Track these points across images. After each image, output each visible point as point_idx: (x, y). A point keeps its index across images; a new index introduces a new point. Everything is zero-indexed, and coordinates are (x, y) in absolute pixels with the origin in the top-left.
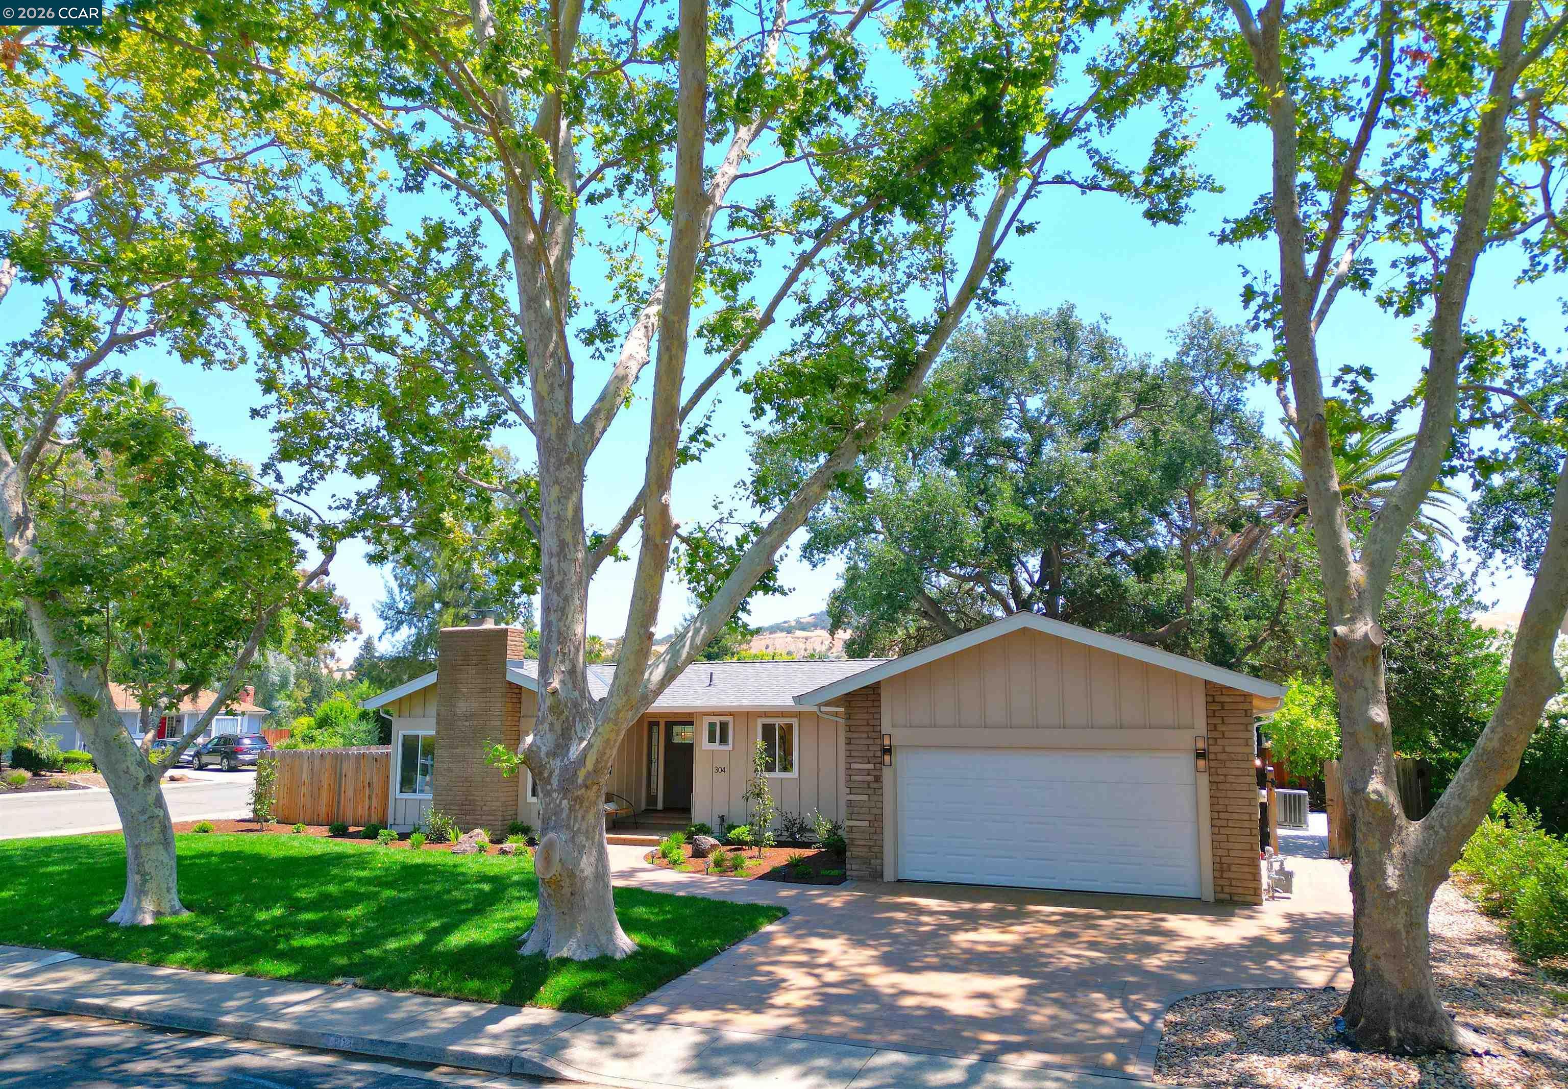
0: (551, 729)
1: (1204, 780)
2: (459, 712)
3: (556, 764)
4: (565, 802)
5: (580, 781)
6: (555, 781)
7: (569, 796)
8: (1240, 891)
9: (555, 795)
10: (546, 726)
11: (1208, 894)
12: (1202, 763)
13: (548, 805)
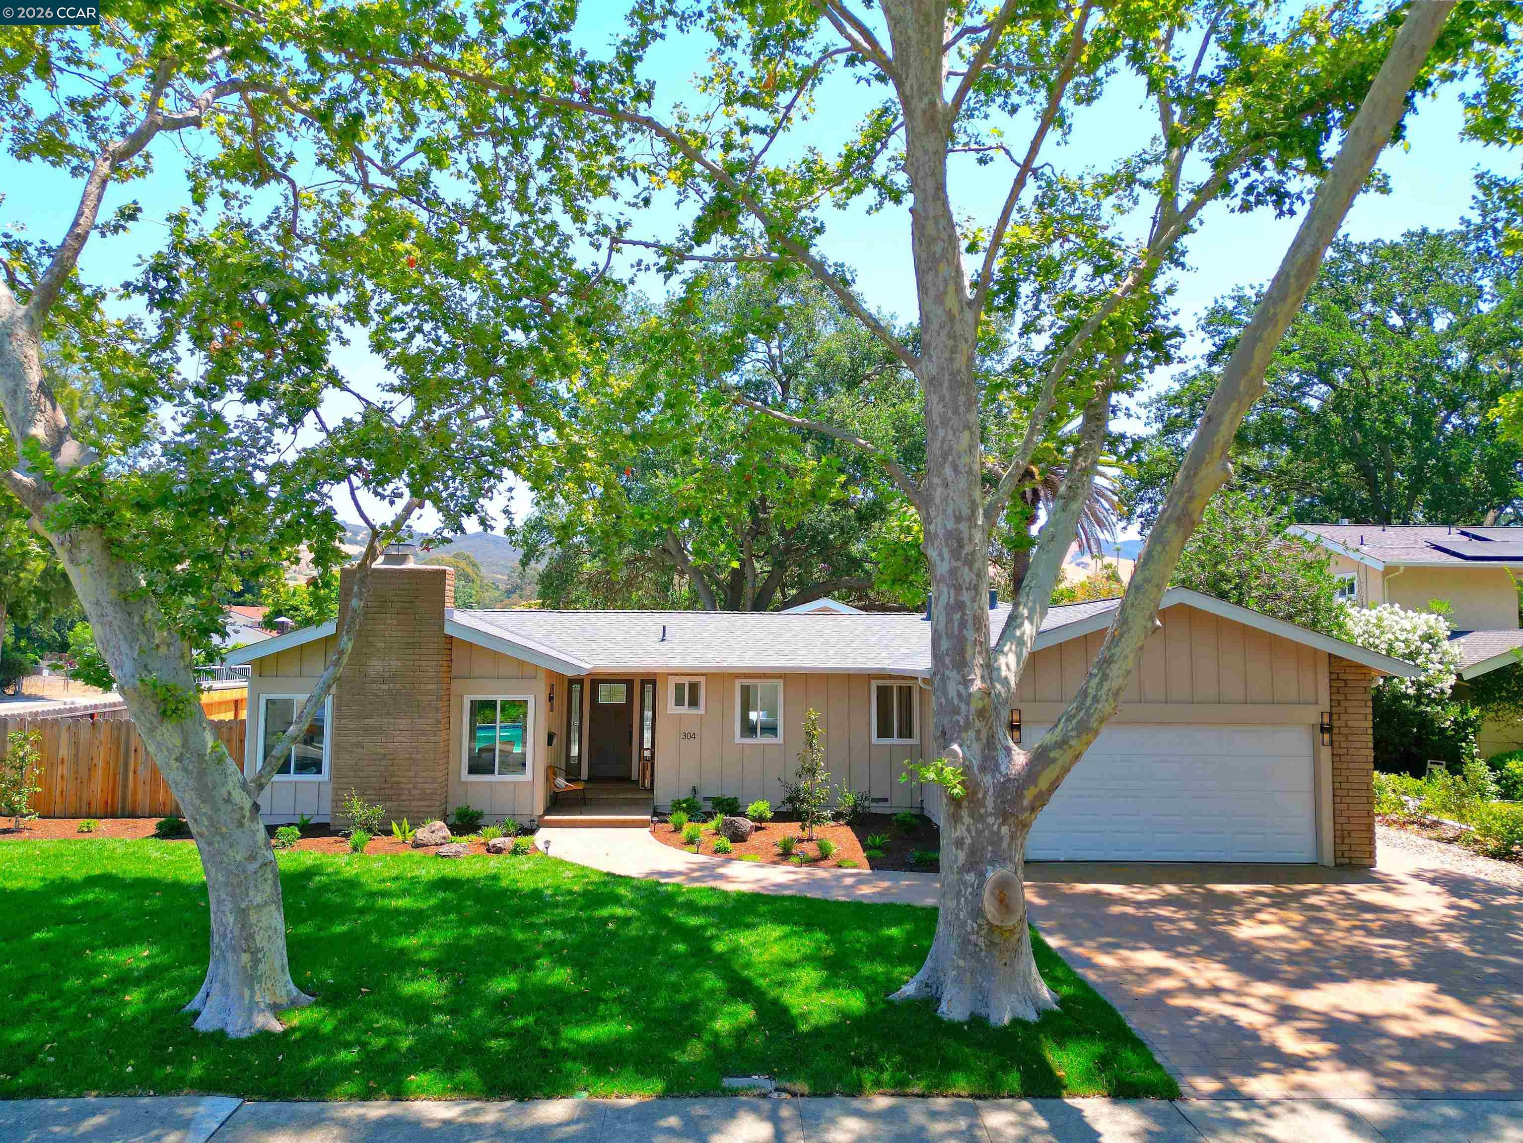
0: (978, 739)
1: (1326, 753)
2: (372, 672)
3: (987, 780)
4: (1005, 829)
5: (1026, 803)
6: (990, 804)
7: (1011, 820)
8: (1358, 855)
9: (991, 820)
10: (972, 734)
11: (1328, 859)
12: (1327, 737)
13: (979, 832)
